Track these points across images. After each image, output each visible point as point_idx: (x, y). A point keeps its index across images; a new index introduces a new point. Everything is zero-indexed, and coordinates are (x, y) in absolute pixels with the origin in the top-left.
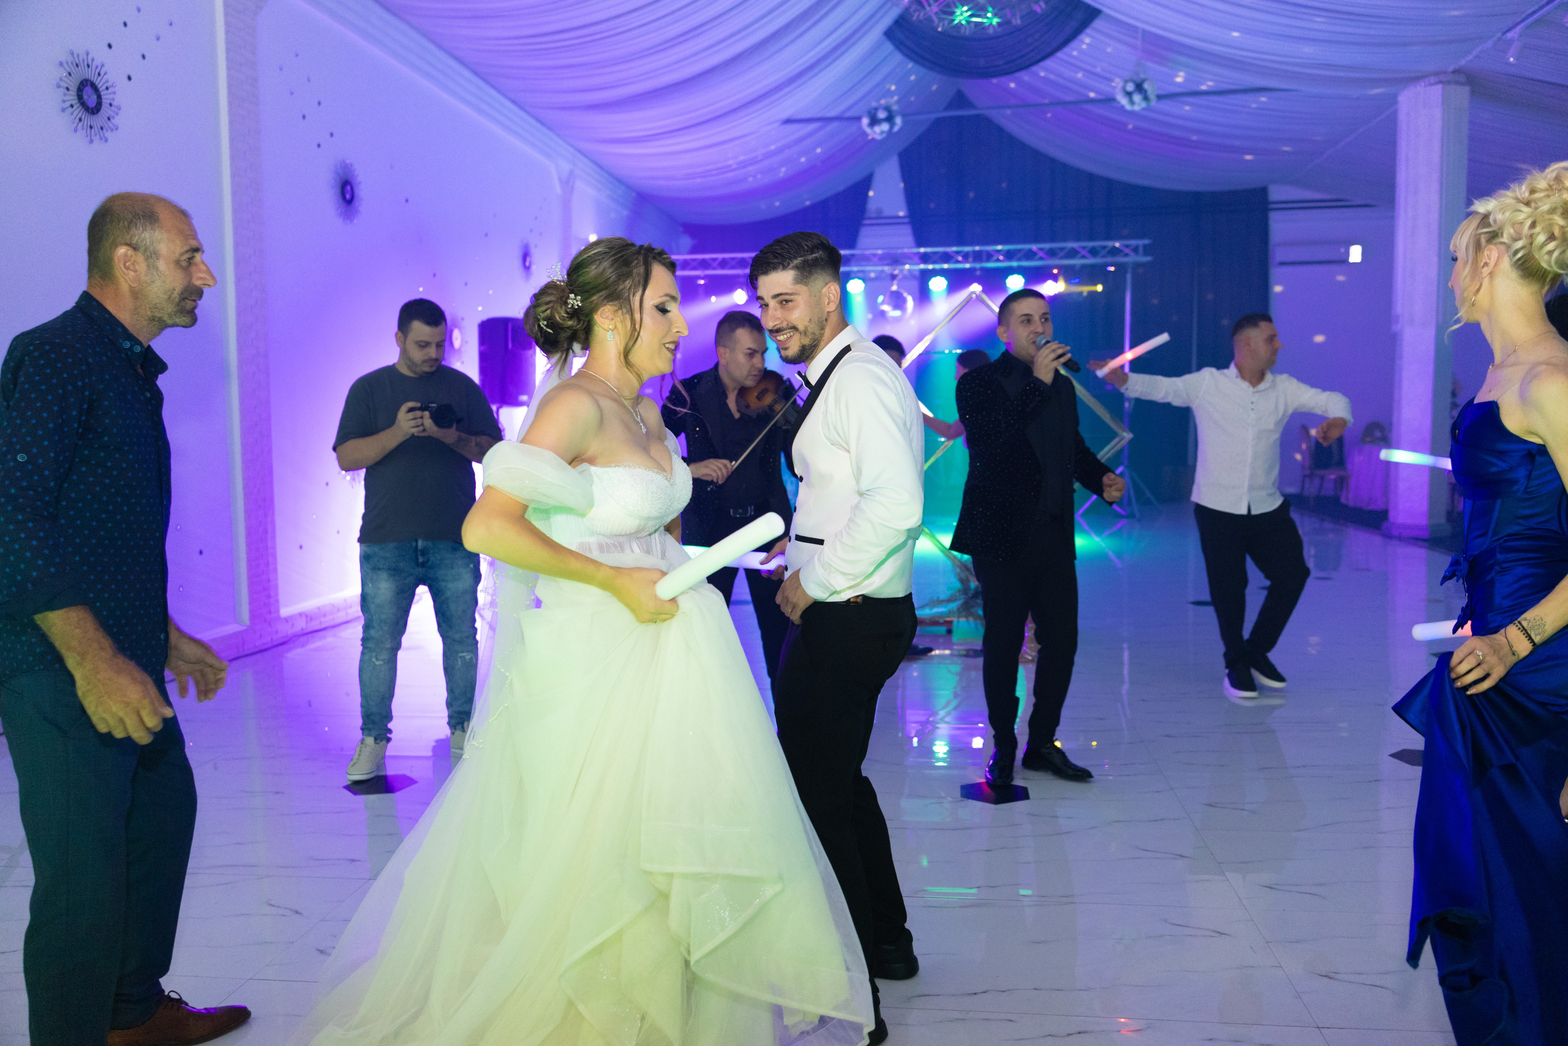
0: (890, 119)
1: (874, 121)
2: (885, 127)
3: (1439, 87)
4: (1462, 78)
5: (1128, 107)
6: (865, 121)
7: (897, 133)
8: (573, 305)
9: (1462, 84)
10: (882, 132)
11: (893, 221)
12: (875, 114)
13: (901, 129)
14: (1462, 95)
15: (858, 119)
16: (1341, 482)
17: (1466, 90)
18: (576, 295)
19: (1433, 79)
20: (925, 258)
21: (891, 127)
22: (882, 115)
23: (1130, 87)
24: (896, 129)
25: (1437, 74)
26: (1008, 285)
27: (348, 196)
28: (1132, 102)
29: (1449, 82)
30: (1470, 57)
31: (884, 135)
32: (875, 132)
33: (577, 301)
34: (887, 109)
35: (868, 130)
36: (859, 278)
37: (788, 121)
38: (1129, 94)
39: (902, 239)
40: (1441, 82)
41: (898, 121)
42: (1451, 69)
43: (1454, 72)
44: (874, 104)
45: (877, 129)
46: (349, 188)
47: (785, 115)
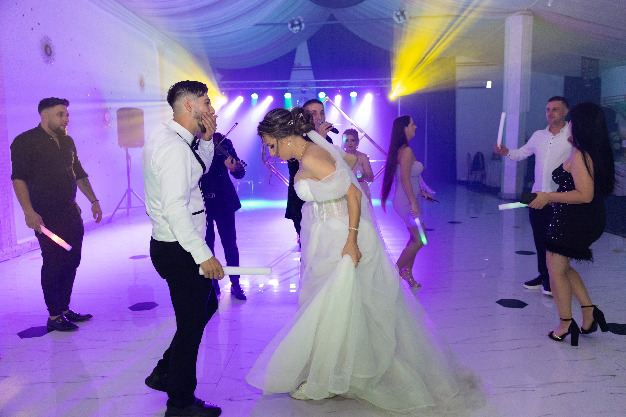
0: (300, 25)
1: (293, 26)
2: (298, 28)
3: (521, 16)
4: (530, 13)
5: (398, 22)
6: (289, 25)
7: (303, 31)
9: (530, 15)
10: (296, 30)
11: (305, 69)
12: (293, 22)
13: (304, 29)
14: (530, 19)
15: (287, 24)
16: (484, 176)
17: (532, 17)
19: (519, 13)
20: (318, 84)
21: (301, 28)
22: (296, 23)
23: (399, 13)
24: (302, 29)
25: (520, 11)
26: (351, 96)
27: (49, 53)
28: (399, 20)
29: (525, 14)
30: (534, 4)
31: (298, 31)
32: (294, 30)
34: (299, 20)
35: (291, 30)
36: (289, 92)
37: (257, 25)
38: (398, 16)
39: (309, 76)
40: (522, 14)
41: (303, 25)
42: (526, 9)
43: (527, 10)
44: (294, 18)
45: (294, 29)
46: (48, 49)
47: (256, 22)
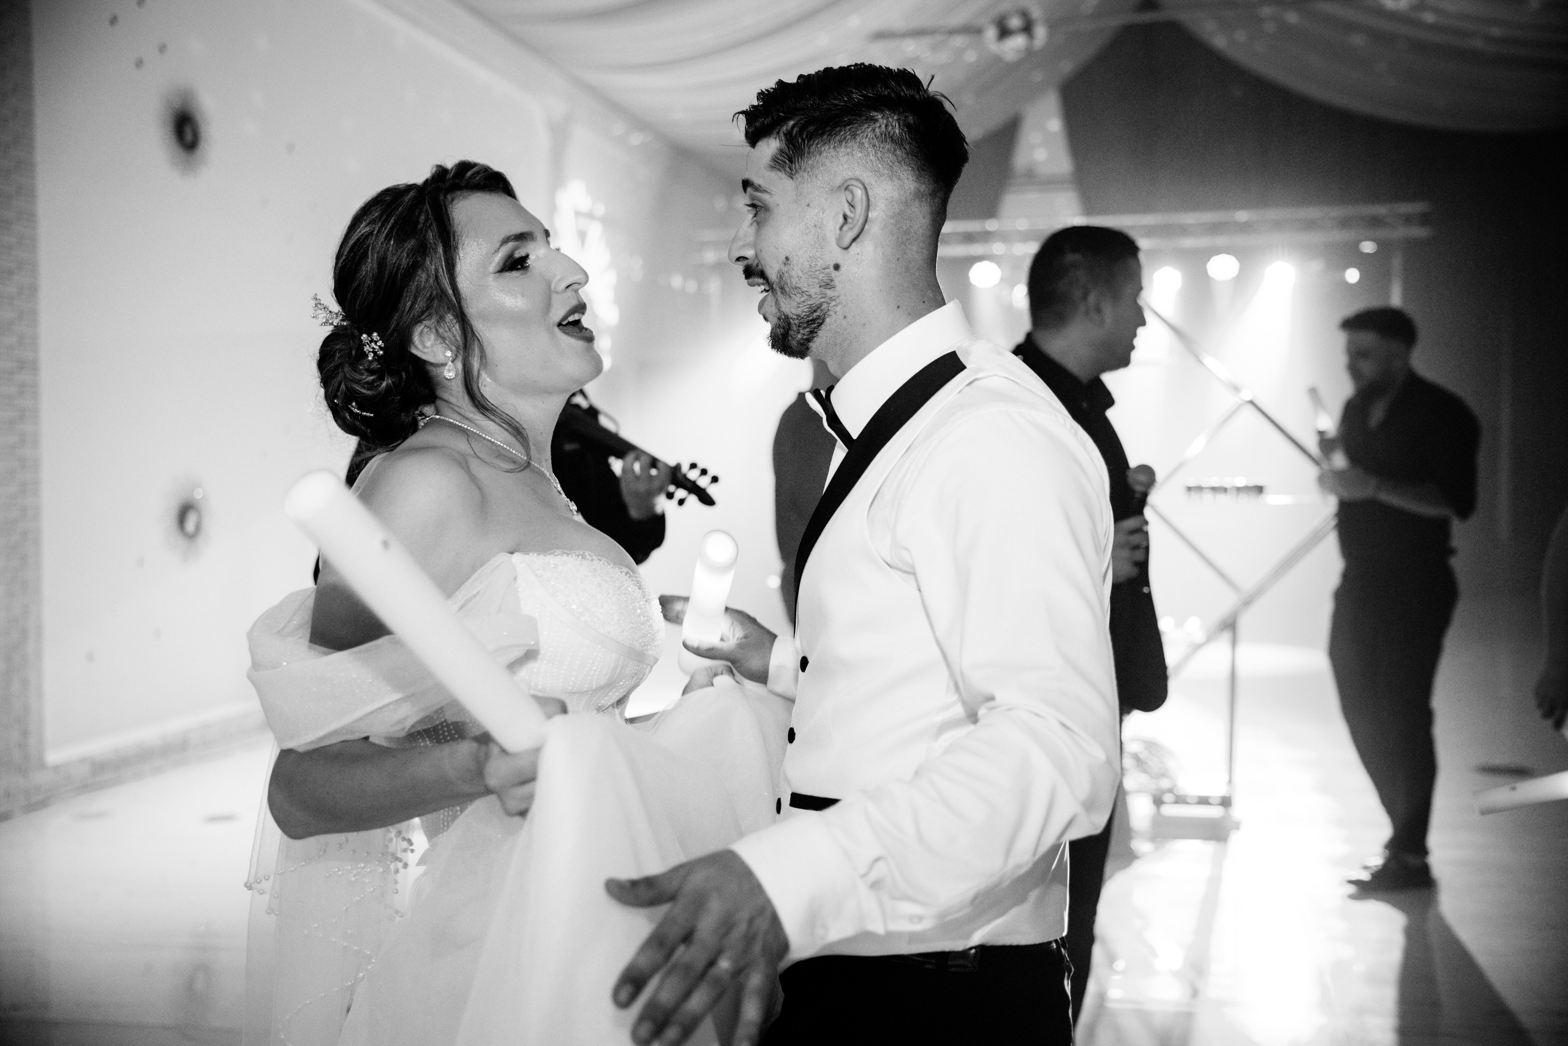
0: (1027, 29)
1: (1004, 32)
2: (1018, 42)
6: (991, 33)
8: (375, 353)
10: (1015, 50)
12: (1005, 23)
13: (1044, 46)
15: (983, 29)
18: (370, 334)
21: (1029, 43)
22: (1015, 22)
24: (1036, 45)
31: (1018, 55)
32: (1004, 50)
33: (376, 342)
34: (1025, 13)
35: (995, 48)
41: (1041, 33)
44: (1003, 8)
45: (1008, 44)
